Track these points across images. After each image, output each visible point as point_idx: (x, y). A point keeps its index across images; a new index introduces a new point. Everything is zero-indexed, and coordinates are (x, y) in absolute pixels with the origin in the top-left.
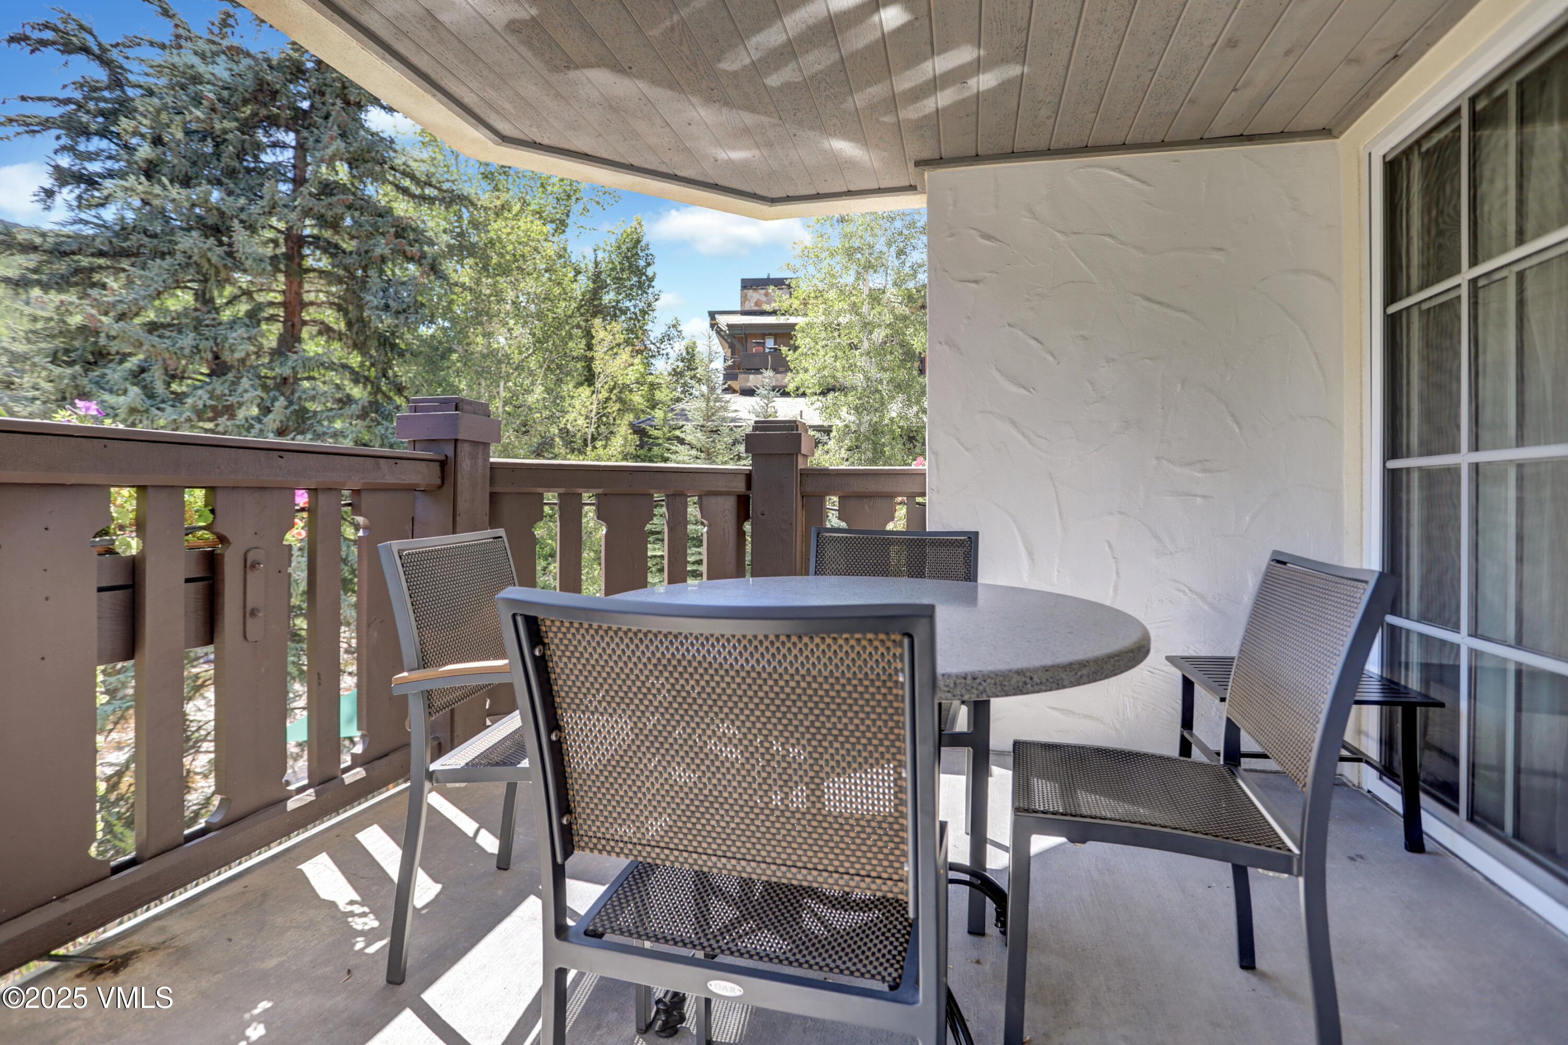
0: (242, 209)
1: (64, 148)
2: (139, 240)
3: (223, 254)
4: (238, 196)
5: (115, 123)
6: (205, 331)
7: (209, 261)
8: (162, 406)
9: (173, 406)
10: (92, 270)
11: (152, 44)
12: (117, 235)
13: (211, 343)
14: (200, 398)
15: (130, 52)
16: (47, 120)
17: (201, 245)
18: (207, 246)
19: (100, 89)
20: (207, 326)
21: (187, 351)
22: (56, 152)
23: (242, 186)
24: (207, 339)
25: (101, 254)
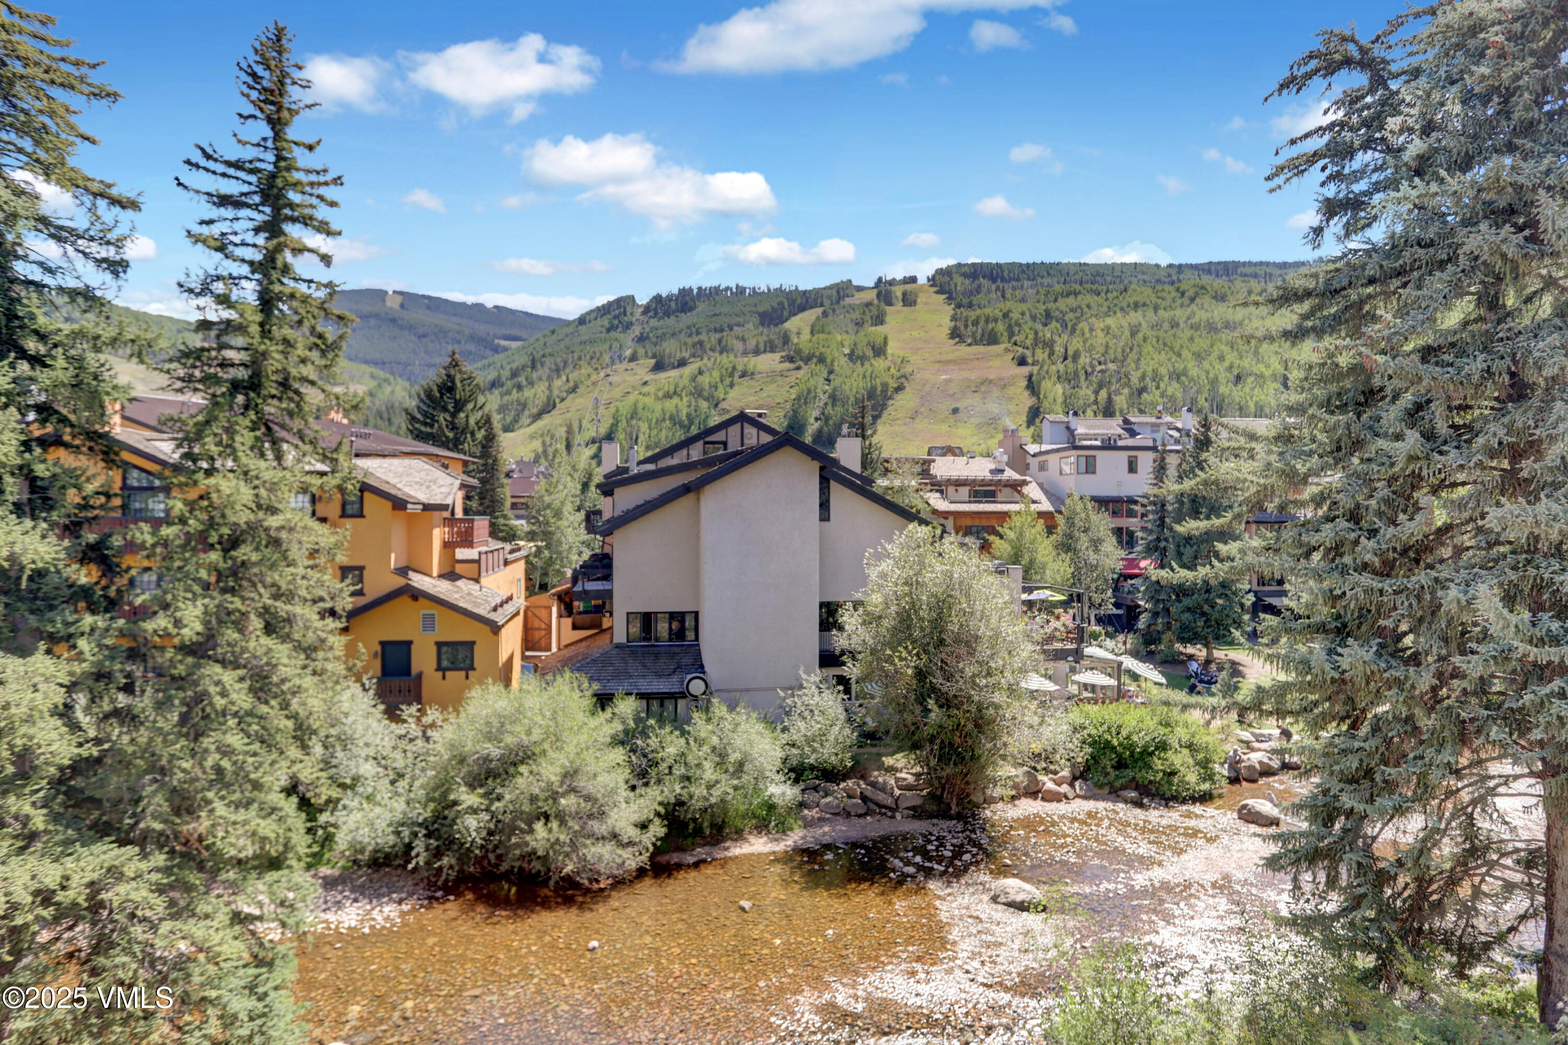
0: (1548, 172)
1: (1331, 178)
2: (1412, 255)
3: (1522, 243)
4: (1540, 156)
5: (1381, 128)
6: (1500, 348)
7: (1504, 256)
8: (1445, 448)
9: (1457, 447)
10: (1362, 302)
11: (1417, 15)
12: (1388, 256)
13: (1508, 361)
14: (1495, 434)
15: (1392, 40)
16: (1315, 154)
17: (1493, 238)
18: (1500, 237)
19: (1363, 97)
20: (1502, 339)
21: (1476, 378)
22: (1323, 184)
23: (1544, 141)
24: (1502, 358)
25: (1371, 281)
